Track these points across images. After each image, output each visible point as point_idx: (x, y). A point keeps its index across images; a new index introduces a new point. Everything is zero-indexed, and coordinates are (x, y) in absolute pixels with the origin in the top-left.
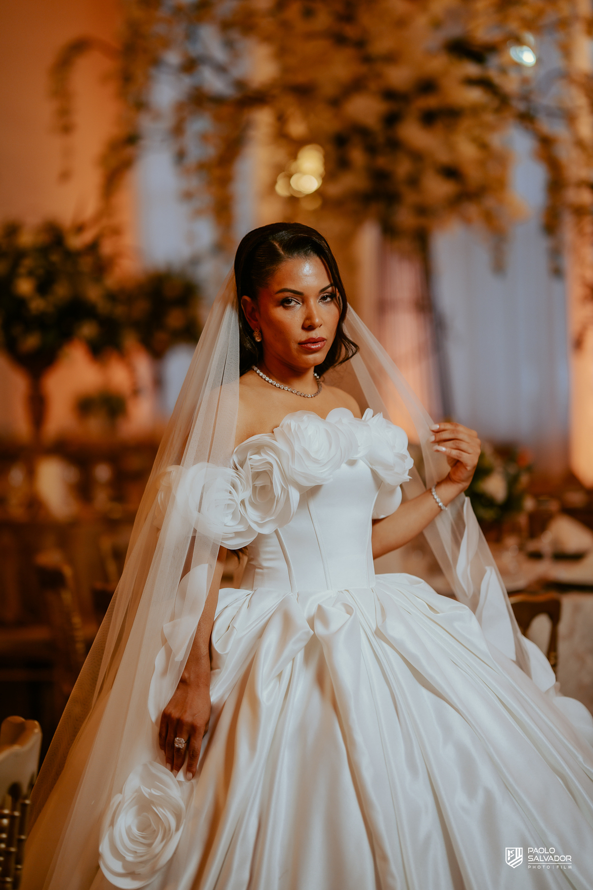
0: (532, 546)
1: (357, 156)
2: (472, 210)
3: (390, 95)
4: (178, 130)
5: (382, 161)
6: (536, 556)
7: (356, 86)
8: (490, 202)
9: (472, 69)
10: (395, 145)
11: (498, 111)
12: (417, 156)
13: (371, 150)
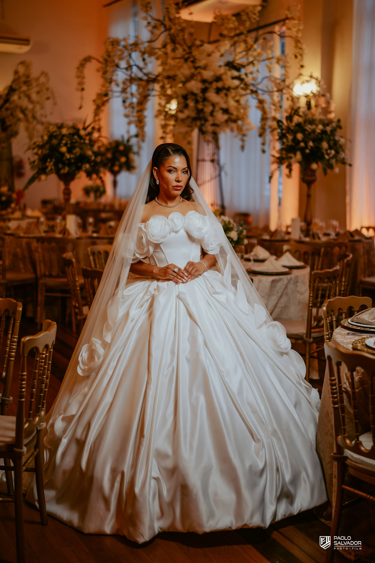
0: (246, 256)
1: (191, 104)
2: (234, 125)
3: (204, 81)
4: (124, 91)
5: (200, 106)
6: (248, 260)
7: (192, 77)
8: (240, 123)
9: (236, 73)
10: (205, 99)
11: (244, 89)
12: (213, 105)
13: (197, 102)
